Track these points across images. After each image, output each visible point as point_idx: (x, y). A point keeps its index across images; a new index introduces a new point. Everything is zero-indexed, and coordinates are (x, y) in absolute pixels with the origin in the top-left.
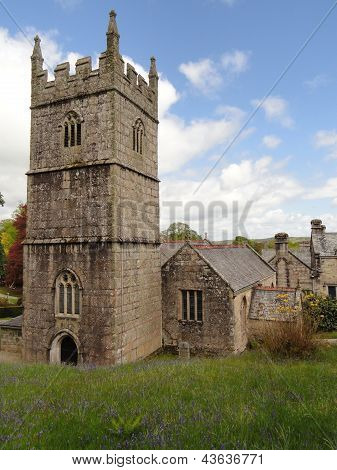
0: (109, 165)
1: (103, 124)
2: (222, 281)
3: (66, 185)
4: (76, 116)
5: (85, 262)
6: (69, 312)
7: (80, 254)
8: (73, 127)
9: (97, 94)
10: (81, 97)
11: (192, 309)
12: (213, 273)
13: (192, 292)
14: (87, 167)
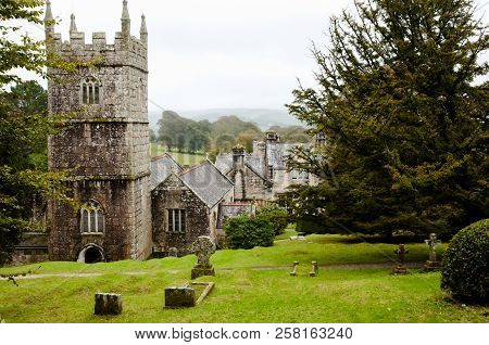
0: (126, 123)
1: (119, 91)
2: (201, 202)
3: (87, 134)
4: (94, 80)
5: (107, 193)
6: (93, 230)
7: (102, 188)
8: (91, 88)
9: (114, 66)
10: (99, 66)
11: (177, 223)
12: (193, 196)
13: (177, 211)
14: (107, 123)
